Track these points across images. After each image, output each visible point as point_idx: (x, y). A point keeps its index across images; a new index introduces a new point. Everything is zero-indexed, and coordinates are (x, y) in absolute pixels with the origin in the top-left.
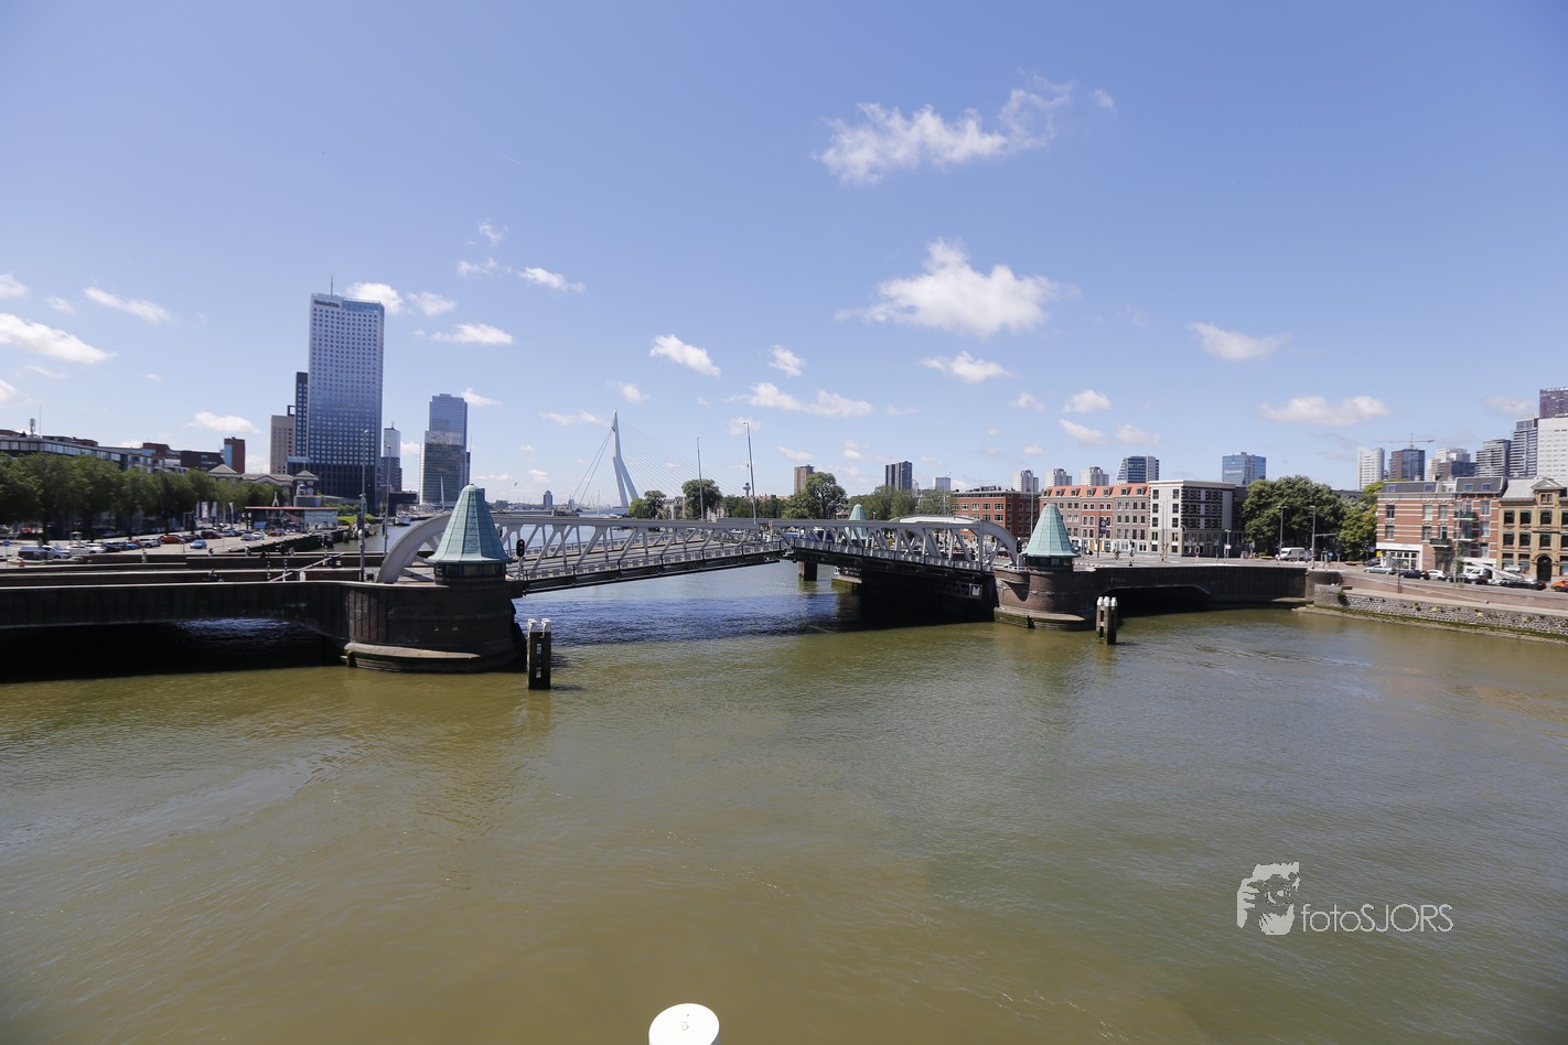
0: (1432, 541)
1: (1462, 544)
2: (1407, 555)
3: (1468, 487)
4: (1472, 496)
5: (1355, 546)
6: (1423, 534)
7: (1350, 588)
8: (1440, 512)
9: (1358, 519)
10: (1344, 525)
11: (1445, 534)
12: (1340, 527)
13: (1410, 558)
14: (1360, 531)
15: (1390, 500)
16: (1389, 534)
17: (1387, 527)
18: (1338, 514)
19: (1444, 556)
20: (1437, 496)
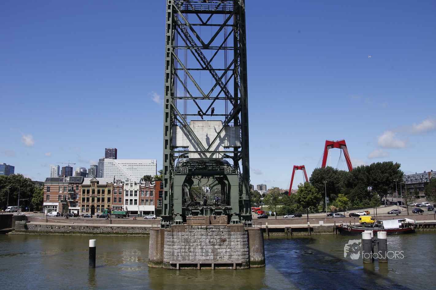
0: (62, 201)
1: (70, 202)
2: (53, 207)
3: (73, 180)
4: (74, 183)
5: (37, 204)
6: (59, 198)
7: (30, 222)
8: (64, 190)
9: (39, 193)
10: (34, 196)
11: (66, 198)
12: (33, 197)
13: (54, 209)
14: (39, 198)
15: (49, 185)
16: (48, 199)
17: (47, 196)
18: (32, 191)
19: (65, 207)
20: (63, 183)
